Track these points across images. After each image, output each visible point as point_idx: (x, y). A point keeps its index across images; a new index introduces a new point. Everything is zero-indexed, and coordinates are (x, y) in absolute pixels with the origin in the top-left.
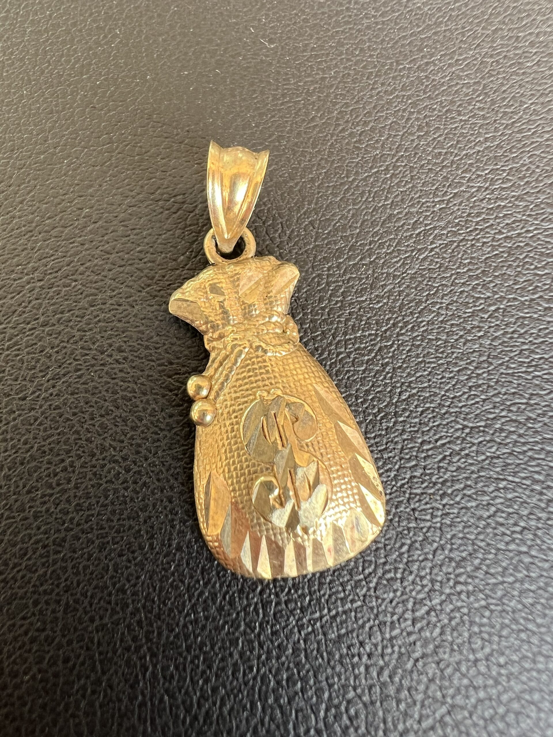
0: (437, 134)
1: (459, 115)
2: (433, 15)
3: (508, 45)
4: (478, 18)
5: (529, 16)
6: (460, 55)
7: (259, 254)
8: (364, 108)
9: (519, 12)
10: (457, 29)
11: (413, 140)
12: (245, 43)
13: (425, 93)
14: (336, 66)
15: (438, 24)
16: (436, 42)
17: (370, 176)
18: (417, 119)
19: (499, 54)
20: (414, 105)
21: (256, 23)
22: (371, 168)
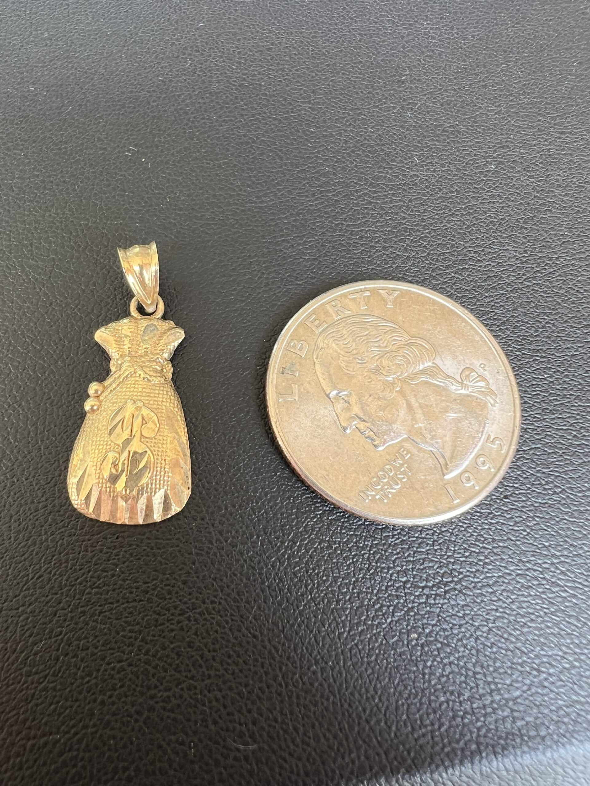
0: (277, 291)
1: (297, 280)
2: (296, 207)
3: (344, 236)
4: (327, 214)
5: (365, 217)
6: (308, 238)
7: (164, 317)
8: (231, 265)
9: (358, 214)
10: (310, 220)
11: (259, 293)
12: (162, 208)
13: (277, 260)
14: (220, 233)
15: (298, 214)
16: (293, 226)
17: (223, 313)
18: (267, 278)
19: (335, 241)
20: (267, 268)
21: (172, 195)
22: (226, 308)
